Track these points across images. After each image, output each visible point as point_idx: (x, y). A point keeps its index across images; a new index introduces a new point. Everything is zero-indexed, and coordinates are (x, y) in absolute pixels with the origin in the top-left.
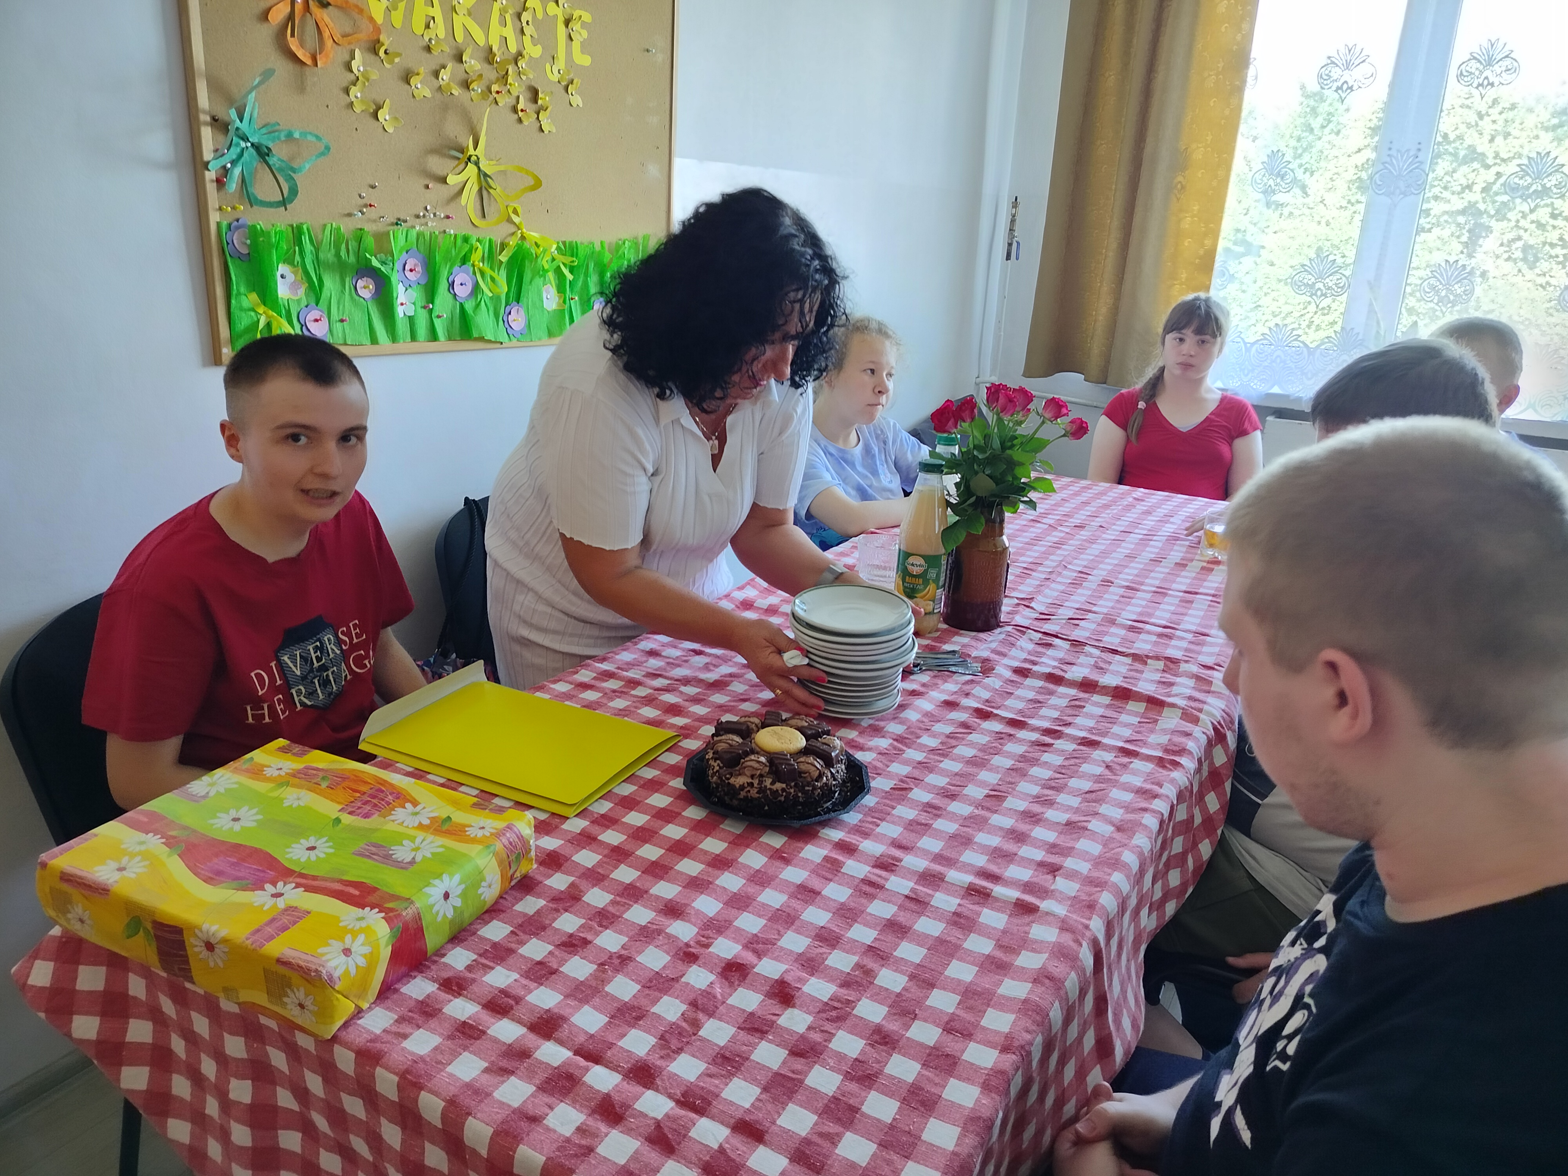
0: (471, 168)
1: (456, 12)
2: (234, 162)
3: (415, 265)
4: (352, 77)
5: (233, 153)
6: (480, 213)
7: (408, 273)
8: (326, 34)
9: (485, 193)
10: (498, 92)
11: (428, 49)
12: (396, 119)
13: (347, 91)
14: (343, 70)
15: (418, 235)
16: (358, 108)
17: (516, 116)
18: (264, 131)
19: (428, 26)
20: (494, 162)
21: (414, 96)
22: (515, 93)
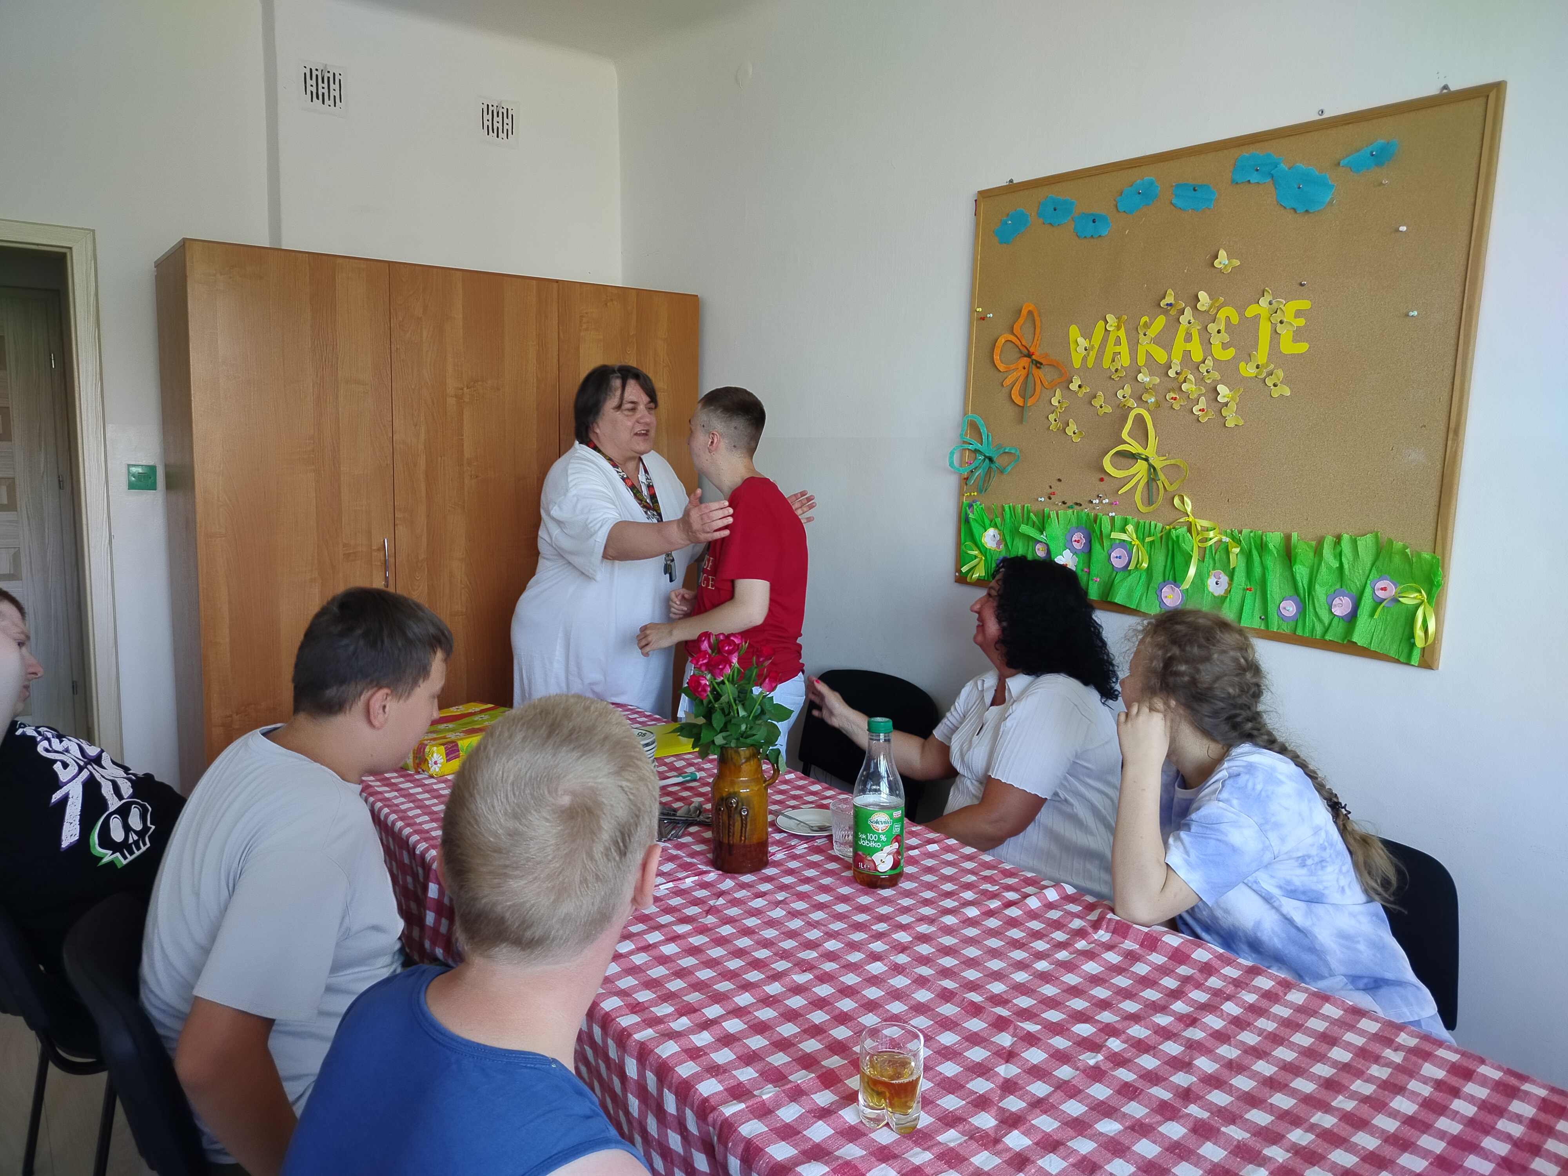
0: (1141, 465)
1: (1140, 343)
2: (976, 468)
4: (1052, 408)
7: (1073, 546)
8: (1038, 383)
9: (1152, 486)
10: (1174, 399)
11: (1112, 377)
13: (1048, 418)
14: (1047, 404)
15: (1087, 515)
16: (1053, 427)
18: (994, 449)
19: (1113, 361)
21: (1097, 414)
22: (1193, 396)
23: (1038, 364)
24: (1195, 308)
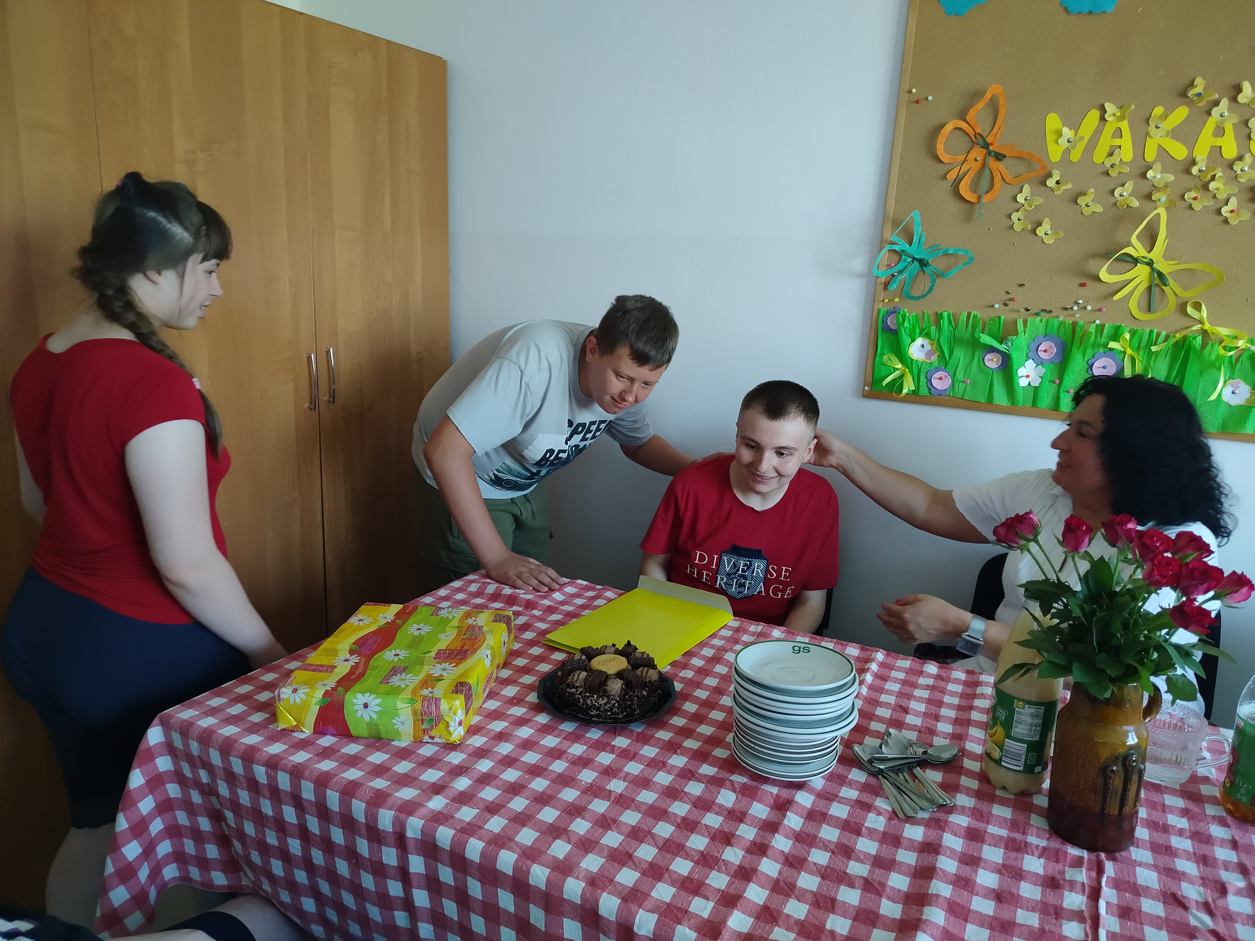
1: (1150, 137)
2: (900, 272)
3: (1051, 347)
4: (1016, 206)
5: (901, 266)
6: (1146, 308)
7: (1041, 354)
8: (997, 178)
9: (1156, 291)
10: (1195, 199)
11: (1107, 173)
12: (1057, 233)
13: (1009, 216)
15: (1061, 323)
16: (1018, 227)
17: (1221, 218)
18: (929, 250)
19: (1111, 154)
20: (1176, 262)
21: (1082, 213)
22: (1222, 196)
23: (999, 157)
24: (1234, 99)
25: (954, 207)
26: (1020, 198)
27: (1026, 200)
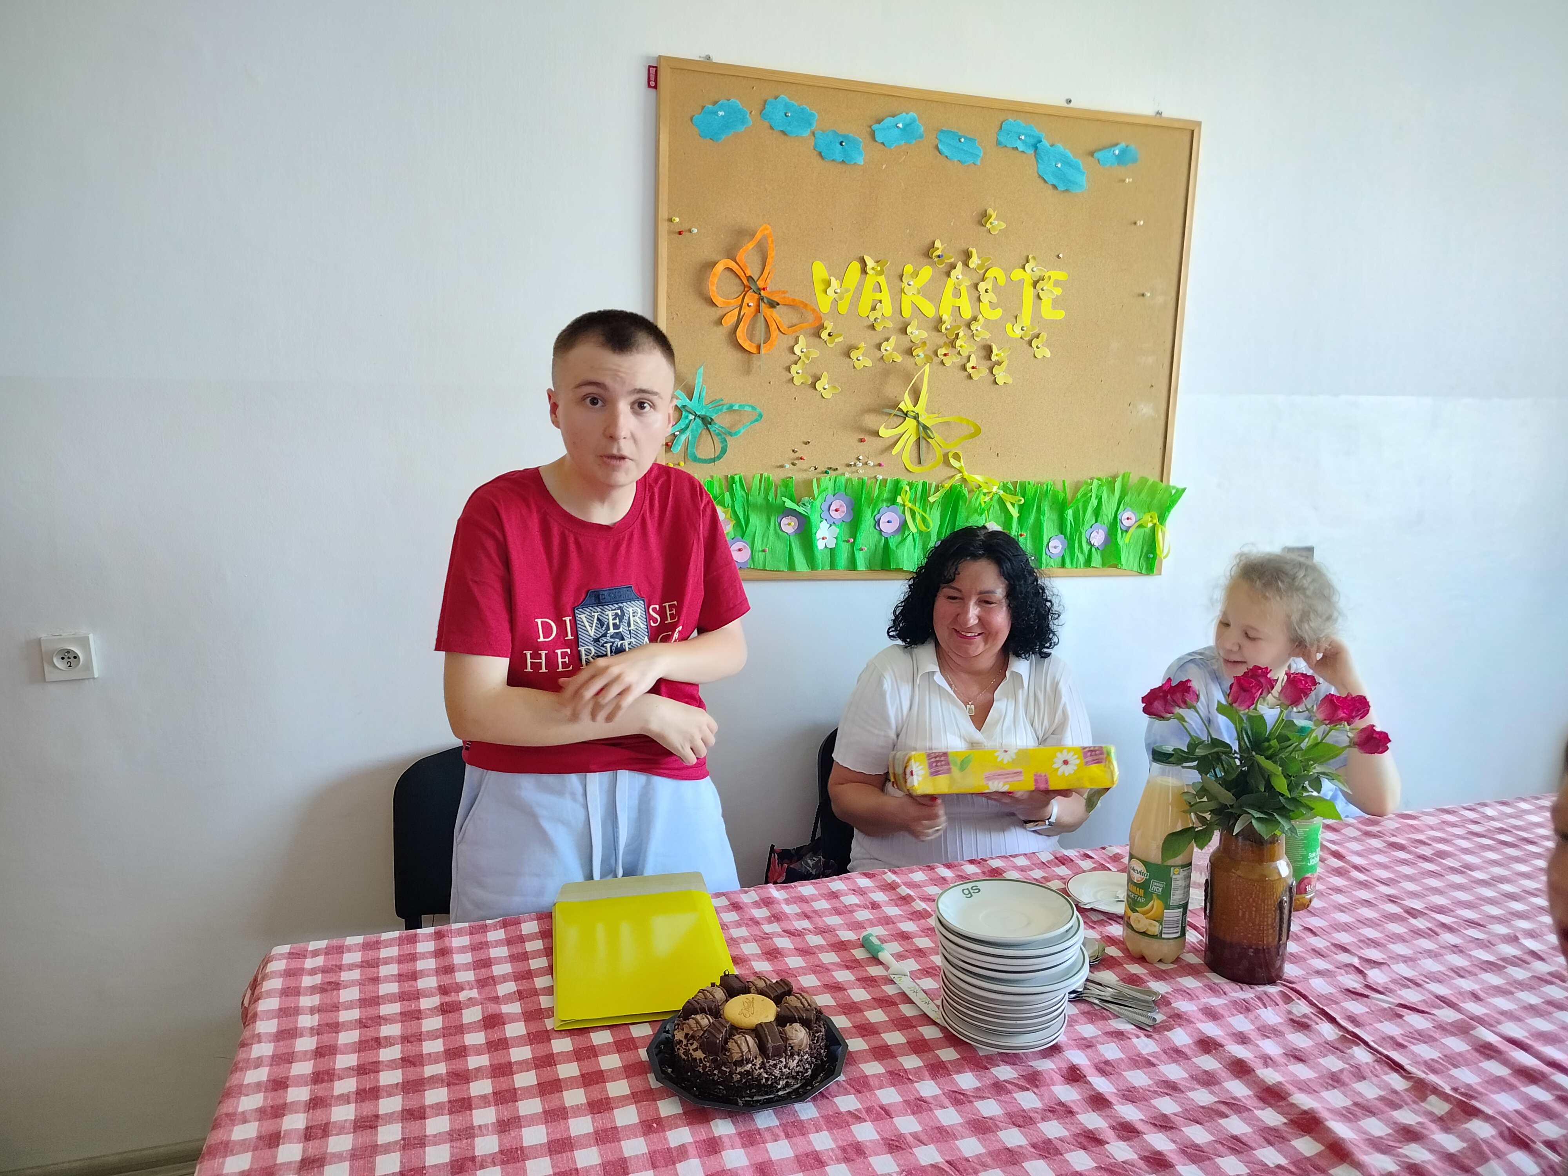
0: (910, 423)
2: (682, 431)
3: (841, 506)
5: (682, 424)
6: (916, 460)
8: (773, 327)
9: (923, 443)
12: (834, 387)
14: (787, 353)
17: (966, 373)
18: (712, 406)
19: (874, 309)
21: (854, 367)
22: (965, 354)
23: (773, 305)
24: (966, 264)
25: (732, 357)
26: (797, 349)
27: (802, 352)
